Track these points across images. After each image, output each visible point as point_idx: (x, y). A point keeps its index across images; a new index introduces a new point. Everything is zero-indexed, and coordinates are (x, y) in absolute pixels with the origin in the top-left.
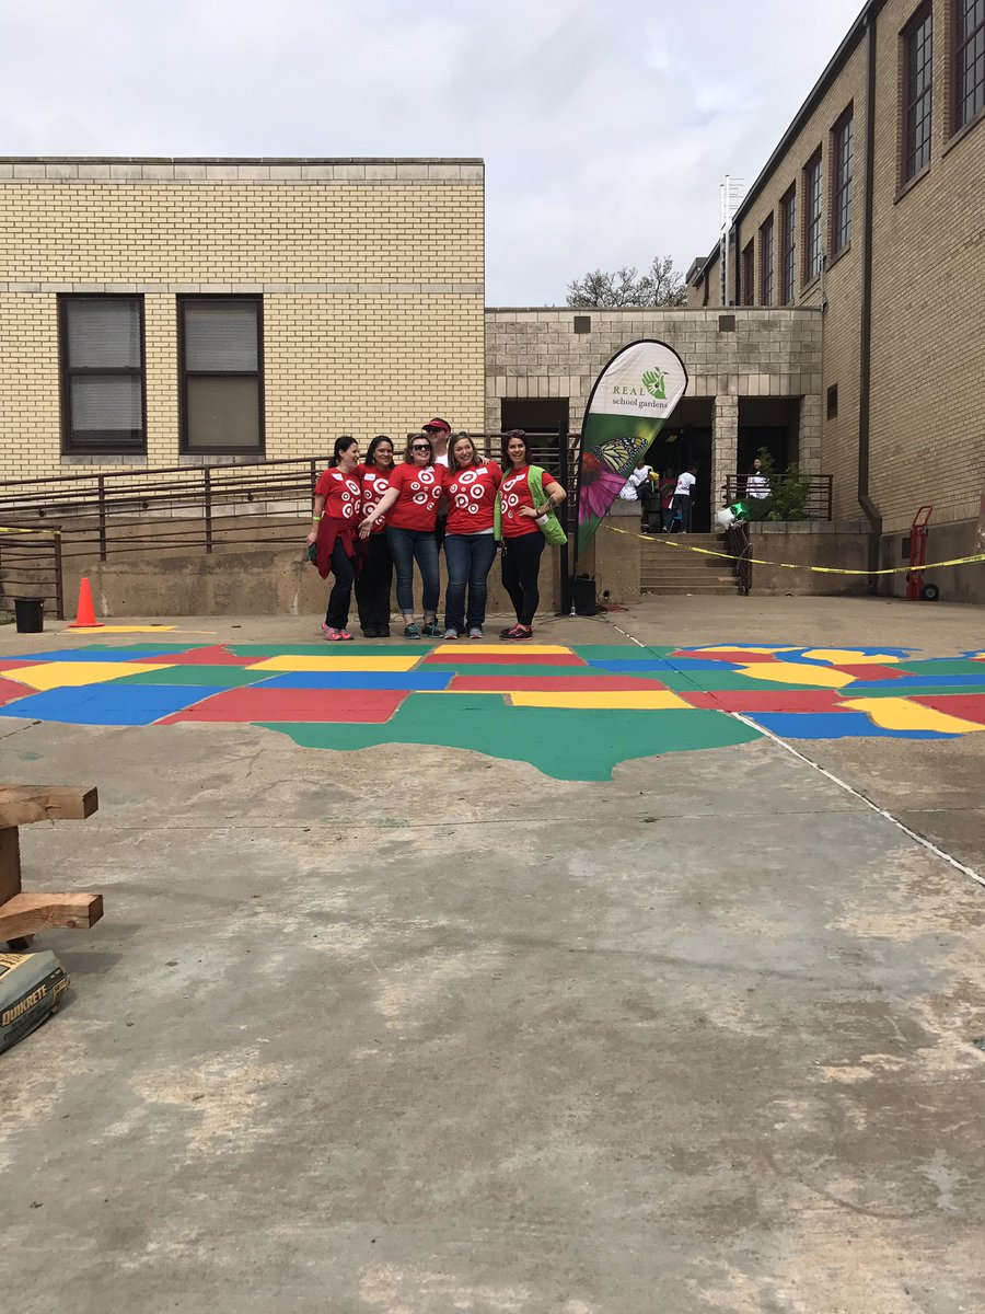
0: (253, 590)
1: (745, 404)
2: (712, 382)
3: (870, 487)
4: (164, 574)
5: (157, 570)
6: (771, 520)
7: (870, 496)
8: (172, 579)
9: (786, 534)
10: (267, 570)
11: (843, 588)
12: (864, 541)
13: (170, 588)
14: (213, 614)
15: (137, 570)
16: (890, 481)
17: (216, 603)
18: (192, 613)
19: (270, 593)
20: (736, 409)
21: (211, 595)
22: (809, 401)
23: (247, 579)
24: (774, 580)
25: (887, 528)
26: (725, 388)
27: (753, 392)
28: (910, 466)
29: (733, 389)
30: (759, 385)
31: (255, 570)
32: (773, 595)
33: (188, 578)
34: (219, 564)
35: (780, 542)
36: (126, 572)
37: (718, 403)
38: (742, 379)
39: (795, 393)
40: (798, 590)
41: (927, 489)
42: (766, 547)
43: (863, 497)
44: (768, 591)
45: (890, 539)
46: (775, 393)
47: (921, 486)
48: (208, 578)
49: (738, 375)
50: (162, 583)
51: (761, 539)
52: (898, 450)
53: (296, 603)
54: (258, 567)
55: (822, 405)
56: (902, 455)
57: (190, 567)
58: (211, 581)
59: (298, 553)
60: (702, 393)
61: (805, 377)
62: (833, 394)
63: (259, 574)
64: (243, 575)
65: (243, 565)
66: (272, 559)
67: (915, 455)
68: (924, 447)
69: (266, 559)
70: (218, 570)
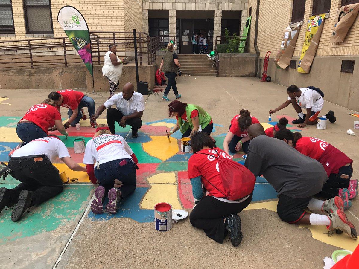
0: (47, 81)
1: (224, 12)
2: (214, 5)
3: (257, 42)
4: (18, 75)
5: (15, 74)
6: (226, 52)
7: (257, 45)
8: (21, 77)
9: (231, 57)
10: (51, 74)
11: (247, 74)
12: (254, 59)
13: (20, 80)
14: (35, 88)
15: (9, 74)
16: (262, 41)
17: (36, 85)
18: (28, 88)
19: (52, 82)
20: (221, 14)
21: (33, 82)
22: (243, 12)
23: (45, 77)
24: (226, 71)
25: (261, 56)
26: (218, 7)
27: (226, 9)
28: (267, 37)
29: (220, 8)
30: (228, 7)
31: (47, 74)
32: (226, 76)
33: (26, 77)
34: (35, 73)
35: (229, 59)
36: (6, 75)
37: (215, 12)
38: (223, 5)
39: (239, 9)
40: (234, 75)
41: (271, 45)
42: (224, 61)
43: (255, 45)
44: (224, 75)
45: (261, 60)
46: (233, 9)
47: (269, 44)
48: (32, 77)
49: (222, 3)
50: (18, 78)
51: (223, 58)
52: (265, 31)
53: (61, 85)
54: (48, 73)
55: (248, 13)
56: (266, 33)
57: (26, 73)
58: (34, 78)
59: (60, 69)
60: (211, 9)
61: (243, 4)
62: (250, 10)
63: (48, 76)
64: (43, 76)
65: (43, 73)
66: (52, 71)
67: (269, 34)
68: (271, 31)
69: (50, 71)
70: (35, 74)
